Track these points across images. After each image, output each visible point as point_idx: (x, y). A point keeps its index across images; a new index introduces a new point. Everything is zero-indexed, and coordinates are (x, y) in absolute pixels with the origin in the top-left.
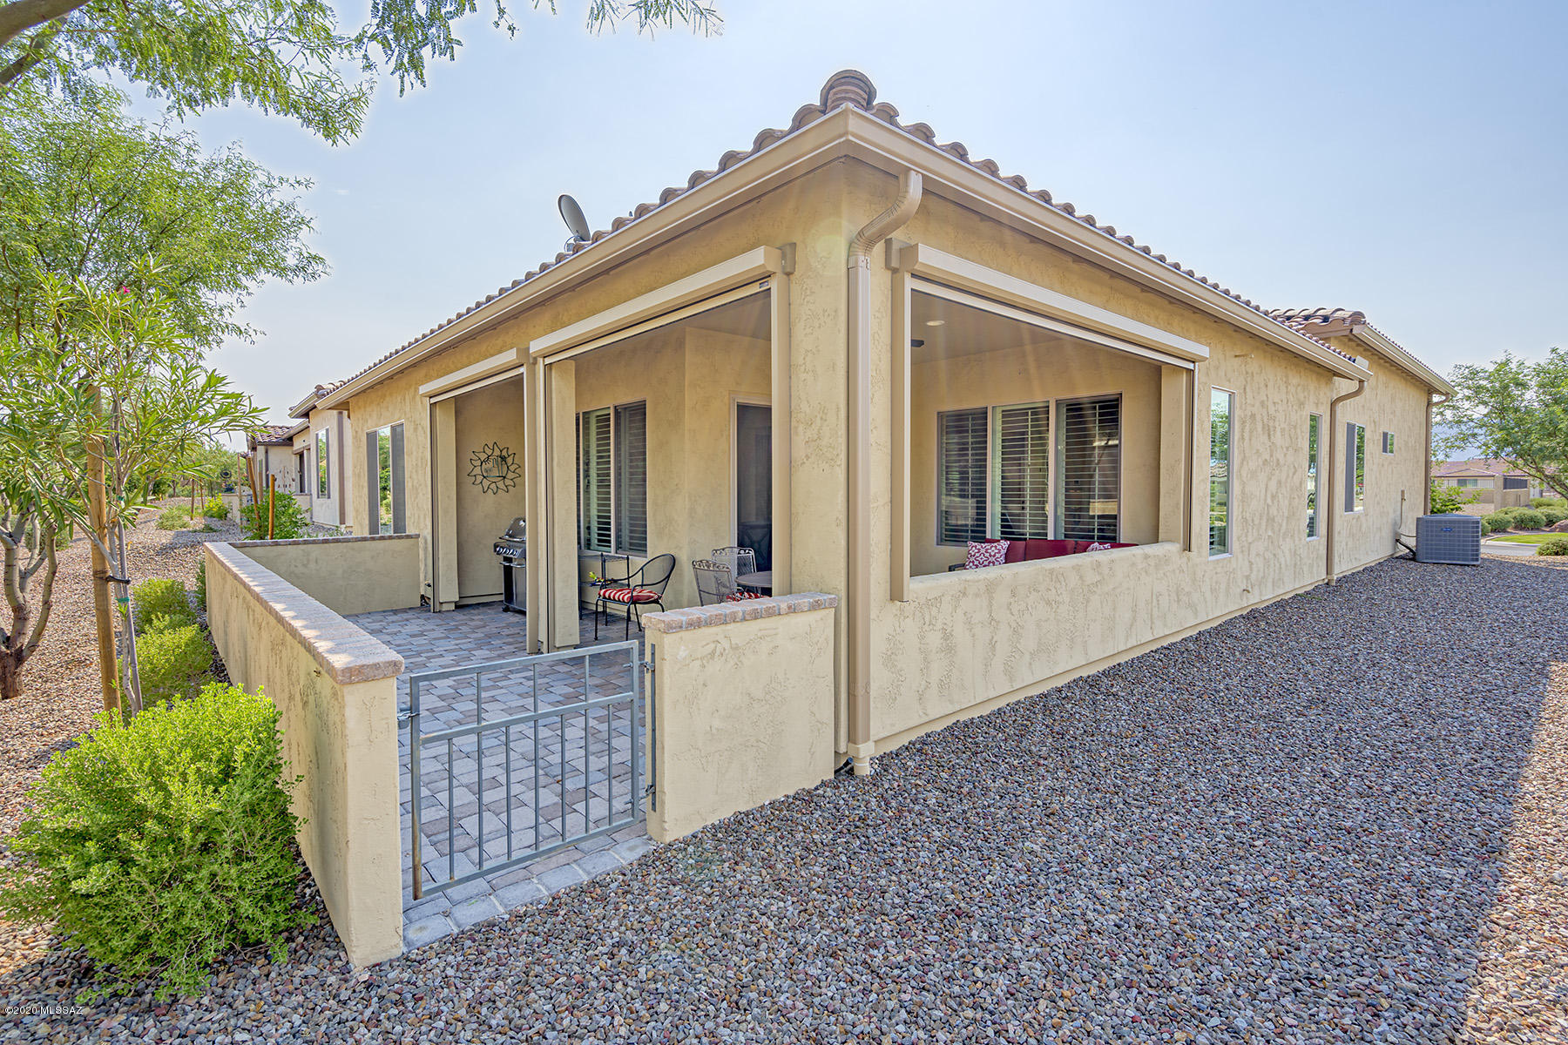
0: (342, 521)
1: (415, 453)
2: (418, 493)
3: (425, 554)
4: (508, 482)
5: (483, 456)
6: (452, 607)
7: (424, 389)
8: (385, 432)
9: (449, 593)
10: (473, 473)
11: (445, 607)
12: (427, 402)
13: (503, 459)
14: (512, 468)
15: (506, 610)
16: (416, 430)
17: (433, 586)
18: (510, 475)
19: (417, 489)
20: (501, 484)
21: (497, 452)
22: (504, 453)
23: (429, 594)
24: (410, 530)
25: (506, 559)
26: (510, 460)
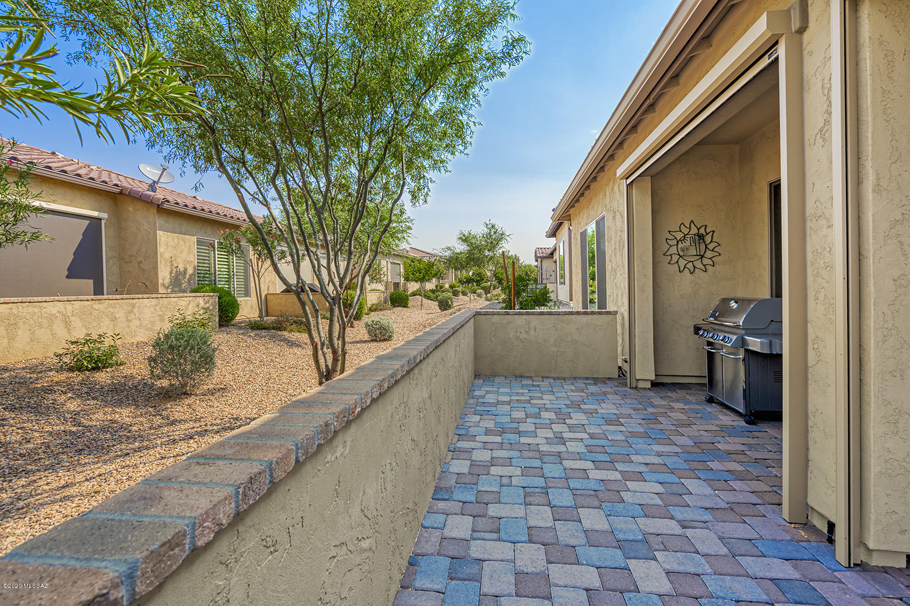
0: (571, 300)
1: (613, 239)
2: (616, 274)
3: (623, 329)
4: (706, 261)
5: (679, 236)
6: (649, 385)
7: (621, 171)
8: (591, 228)
9: (645, 371)
10: (669, 253)
11: (641, 385)
12: (624, 183)
13: (701, 237)
14: (711, 246)
15: (711, 400)
16: (614, 218)
17: (630, 361)
18: (709, 254)
19: (615, 270)
20: (698, 264)
21: (694, 231)
22: (702, 231)
23: (626, 367)
24: (610, 307)
25: (709, 344)
26: (708, 239)
